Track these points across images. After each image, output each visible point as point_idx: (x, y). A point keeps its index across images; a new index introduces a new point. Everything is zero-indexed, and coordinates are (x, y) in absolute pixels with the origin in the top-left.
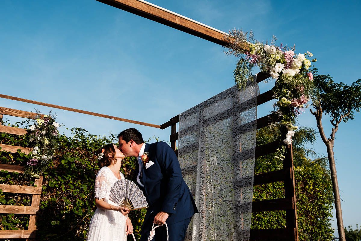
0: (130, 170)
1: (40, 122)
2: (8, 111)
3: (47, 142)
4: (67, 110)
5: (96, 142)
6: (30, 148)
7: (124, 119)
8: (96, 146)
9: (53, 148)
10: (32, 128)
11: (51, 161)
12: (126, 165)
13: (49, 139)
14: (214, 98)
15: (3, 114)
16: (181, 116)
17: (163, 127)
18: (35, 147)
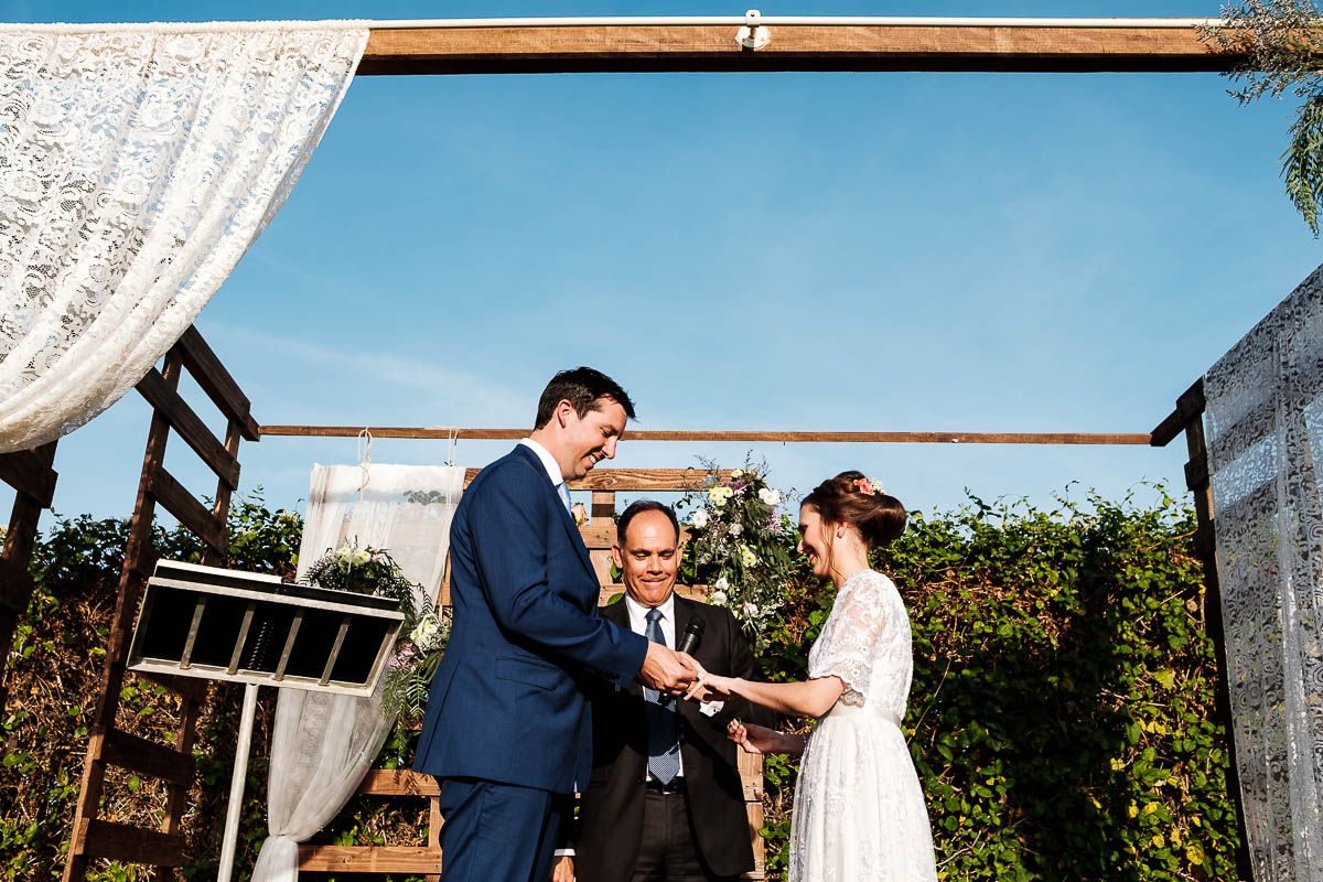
0: (1067, 620)
1: (720, 495)
2: (626, 478)
3: (749, 558)
4: (790, 440)
5: (923, 534)
6: (705, 587)
7: (998, 435)
8: (927, 550)
9: (772, 577)
10: (700, 520)
11: (777, 621)
12: (1045, 603)
13: (754, 547)
14: (1311, 282)
15: (614, 491)
16: (1209, 380)
17: (1161, 437)
18: (717, 579)
